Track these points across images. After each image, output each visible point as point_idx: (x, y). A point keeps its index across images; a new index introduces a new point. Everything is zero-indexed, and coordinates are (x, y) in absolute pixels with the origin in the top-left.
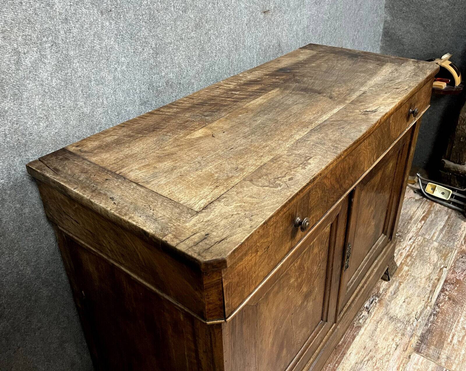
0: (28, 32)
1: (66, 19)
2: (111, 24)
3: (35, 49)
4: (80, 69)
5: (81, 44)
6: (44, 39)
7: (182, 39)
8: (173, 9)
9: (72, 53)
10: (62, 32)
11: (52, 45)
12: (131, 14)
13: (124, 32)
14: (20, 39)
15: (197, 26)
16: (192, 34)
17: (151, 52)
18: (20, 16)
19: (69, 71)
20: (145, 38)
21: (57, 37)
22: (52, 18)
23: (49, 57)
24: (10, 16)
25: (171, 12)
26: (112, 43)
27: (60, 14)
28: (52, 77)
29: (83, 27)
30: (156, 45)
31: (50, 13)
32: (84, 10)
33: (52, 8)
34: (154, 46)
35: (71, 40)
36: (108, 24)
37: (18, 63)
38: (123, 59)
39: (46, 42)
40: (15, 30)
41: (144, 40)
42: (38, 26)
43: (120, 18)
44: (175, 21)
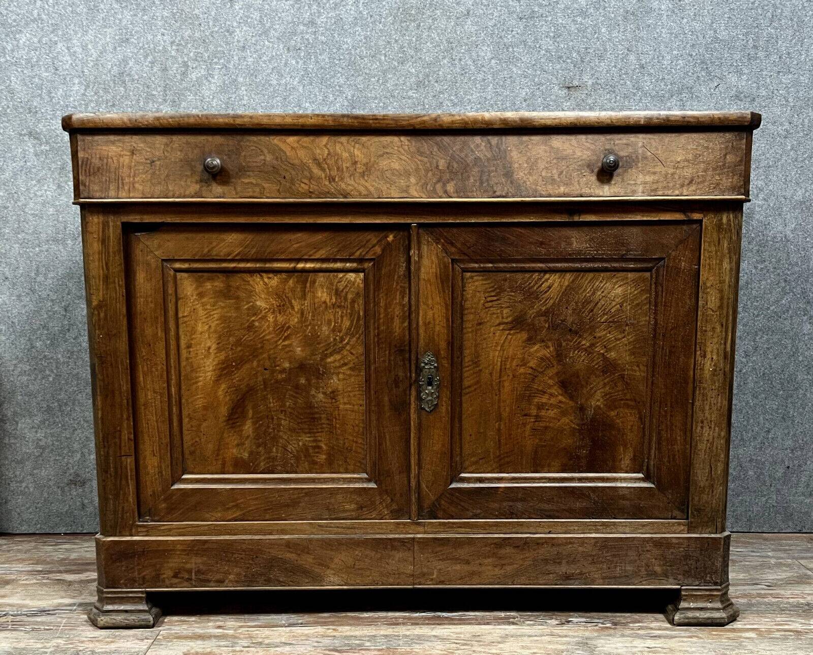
0: (201, 50)
1: (244, 47)
2: (297, 63)
3: (204, 67)
4: (246, 98)
5: (253, 74)
6: (215, 60)
7: (393, 97)
8: (383, 58)
9: (241, 79)
10: (236, 58)
11: (222, 68)
12: (325, 56)
13: (314, 75)
14: (192, 54)
15: (419, 84)
16: (410, 93)
17: (346, 103)
18: (196, 34)
19: (234, 96)
20: (340, 86)
21: (229, 62)
22: (227, 43)
23: (216, 77)
24: (187, 33)
25: (380, 60)
26: (295, 83)
27: (238, 41)
28: (214, 97)
29: (260, 58)
30: (353, 96)
31: (227, 39)
32: (267, 43)
33: (231, 34)
34: (349, 97)
35: (243, 67)
36: (294, 62)
37: (184, 74)
38: (308, 104)
39: (216, 63)
40: (189, 46)
41: (337, 88)
42: (212, 47)
43: (310, 59)
44: (384, 72)
